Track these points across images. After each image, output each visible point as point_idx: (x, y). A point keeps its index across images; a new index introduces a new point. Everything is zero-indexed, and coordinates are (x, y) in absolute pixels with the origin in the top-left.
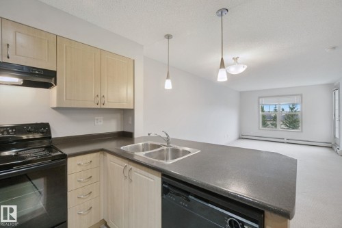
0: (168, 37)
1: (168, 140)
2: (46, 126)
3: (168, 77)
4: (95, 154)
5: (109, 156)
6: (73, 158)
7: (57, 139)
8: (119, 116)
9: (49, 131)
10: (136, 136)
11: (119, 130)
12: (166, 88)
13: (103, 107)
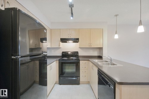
0: (116, 16)
1: (111, 60)
2: (77, 52)
3: (116, 33)
4: (87, 61)
5: (90, 62)
6: (81, 61)
7: (80, 56)
8: (98, 50)
9: (78, 54)
10: (103, 58)
11: (98, 55)
12: (115, 38)
13: (91, 47)
